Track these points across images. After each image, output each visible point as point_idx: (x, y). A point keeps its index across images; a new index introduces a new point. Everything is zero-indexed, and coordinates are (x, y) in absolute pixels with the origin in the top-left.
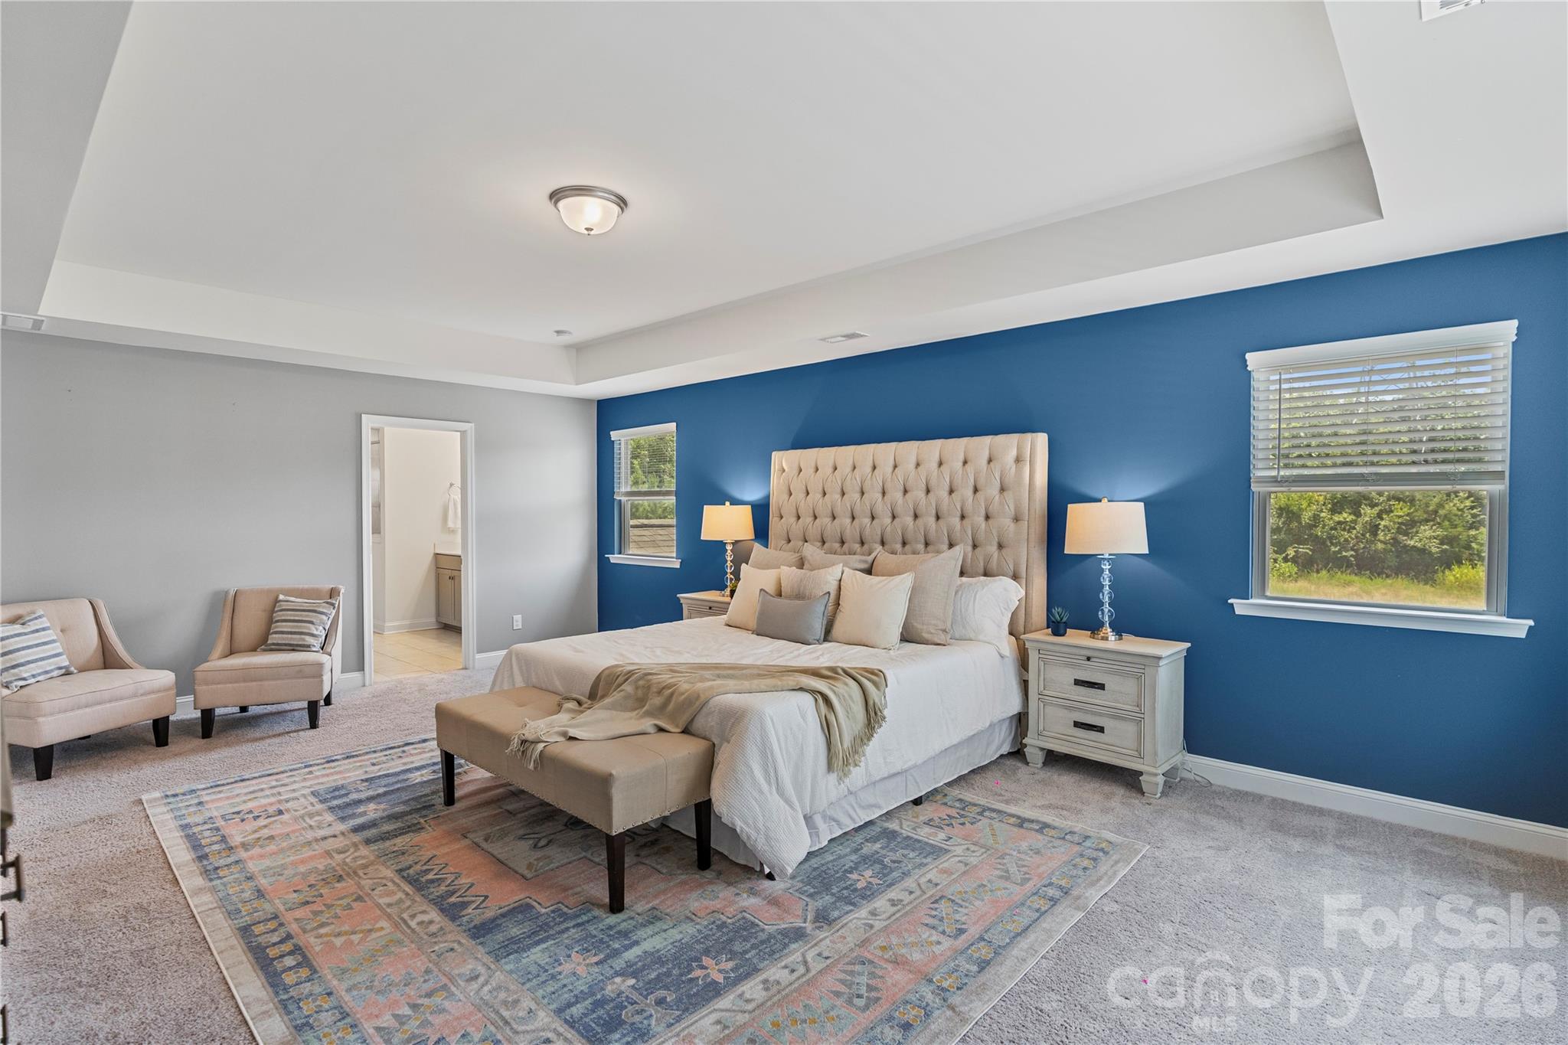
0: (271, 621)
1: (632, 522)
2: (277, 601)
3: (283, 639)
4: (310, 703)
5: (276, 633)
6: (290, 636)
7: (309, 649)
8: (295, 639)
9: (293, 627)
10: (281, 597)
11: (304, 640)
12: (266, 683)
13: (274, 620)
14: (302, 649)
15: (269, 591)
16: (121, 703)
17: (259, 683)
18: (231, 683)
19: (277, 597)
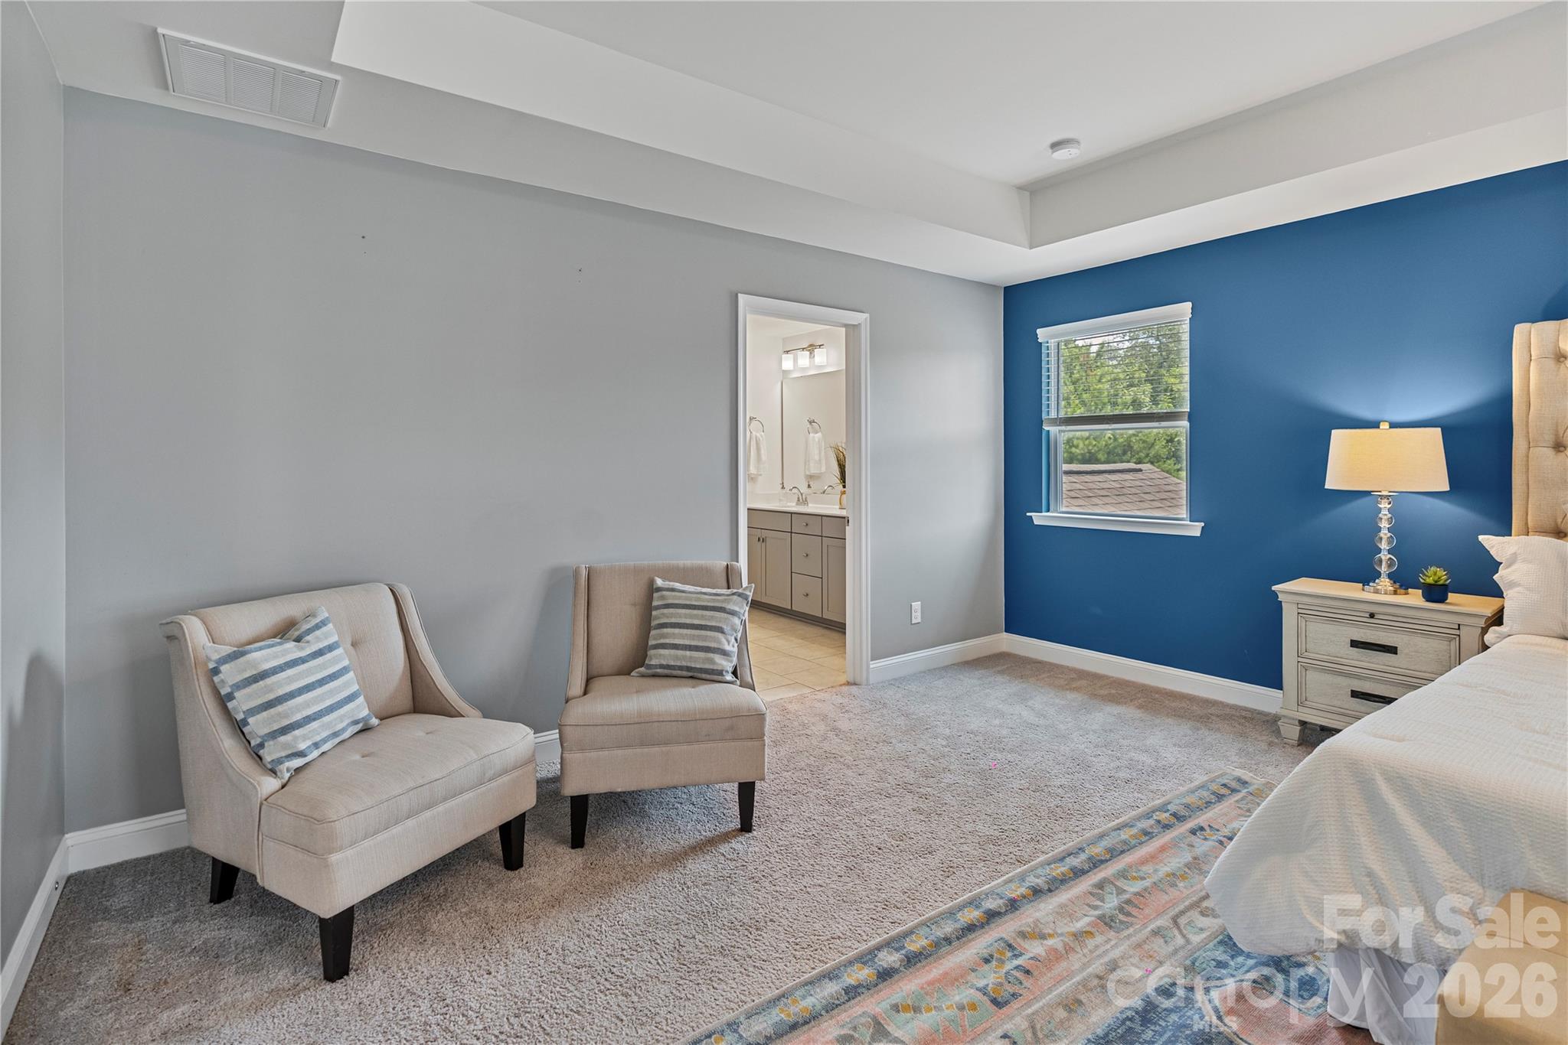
0: (646, 624)
1: (1066, 467)
2: (652, 589)
3: (677, 658)
4: (741, 785)
5: (663, 646)
6: (688, 653)
7: (720, 678)
8: (697, 659)
9: (693, 637)
10: (659, 582)
11: (712, 661)
12: (675, 749)
13: (654, 623)
14: (708, 677)
15: (637, 571)
16: (459, 800)
17: (664, 749)
18: (619, 747)
19: (652, 582)
